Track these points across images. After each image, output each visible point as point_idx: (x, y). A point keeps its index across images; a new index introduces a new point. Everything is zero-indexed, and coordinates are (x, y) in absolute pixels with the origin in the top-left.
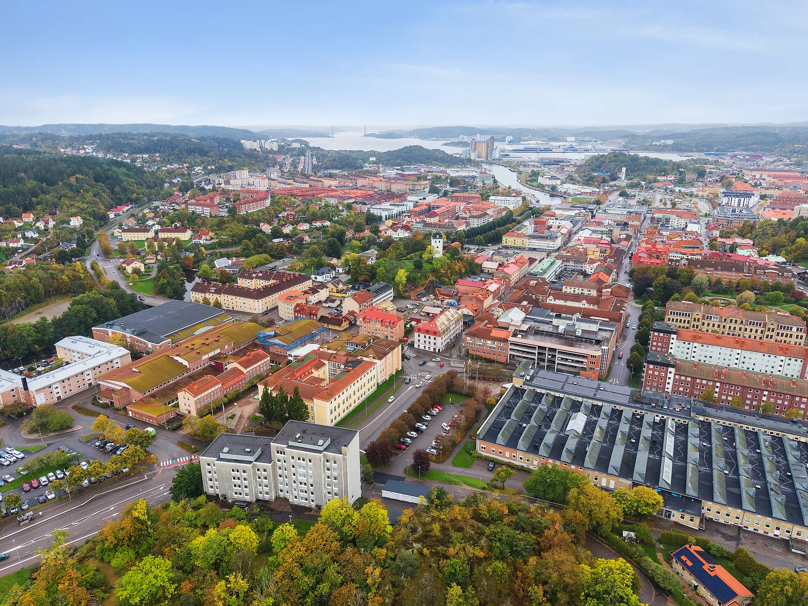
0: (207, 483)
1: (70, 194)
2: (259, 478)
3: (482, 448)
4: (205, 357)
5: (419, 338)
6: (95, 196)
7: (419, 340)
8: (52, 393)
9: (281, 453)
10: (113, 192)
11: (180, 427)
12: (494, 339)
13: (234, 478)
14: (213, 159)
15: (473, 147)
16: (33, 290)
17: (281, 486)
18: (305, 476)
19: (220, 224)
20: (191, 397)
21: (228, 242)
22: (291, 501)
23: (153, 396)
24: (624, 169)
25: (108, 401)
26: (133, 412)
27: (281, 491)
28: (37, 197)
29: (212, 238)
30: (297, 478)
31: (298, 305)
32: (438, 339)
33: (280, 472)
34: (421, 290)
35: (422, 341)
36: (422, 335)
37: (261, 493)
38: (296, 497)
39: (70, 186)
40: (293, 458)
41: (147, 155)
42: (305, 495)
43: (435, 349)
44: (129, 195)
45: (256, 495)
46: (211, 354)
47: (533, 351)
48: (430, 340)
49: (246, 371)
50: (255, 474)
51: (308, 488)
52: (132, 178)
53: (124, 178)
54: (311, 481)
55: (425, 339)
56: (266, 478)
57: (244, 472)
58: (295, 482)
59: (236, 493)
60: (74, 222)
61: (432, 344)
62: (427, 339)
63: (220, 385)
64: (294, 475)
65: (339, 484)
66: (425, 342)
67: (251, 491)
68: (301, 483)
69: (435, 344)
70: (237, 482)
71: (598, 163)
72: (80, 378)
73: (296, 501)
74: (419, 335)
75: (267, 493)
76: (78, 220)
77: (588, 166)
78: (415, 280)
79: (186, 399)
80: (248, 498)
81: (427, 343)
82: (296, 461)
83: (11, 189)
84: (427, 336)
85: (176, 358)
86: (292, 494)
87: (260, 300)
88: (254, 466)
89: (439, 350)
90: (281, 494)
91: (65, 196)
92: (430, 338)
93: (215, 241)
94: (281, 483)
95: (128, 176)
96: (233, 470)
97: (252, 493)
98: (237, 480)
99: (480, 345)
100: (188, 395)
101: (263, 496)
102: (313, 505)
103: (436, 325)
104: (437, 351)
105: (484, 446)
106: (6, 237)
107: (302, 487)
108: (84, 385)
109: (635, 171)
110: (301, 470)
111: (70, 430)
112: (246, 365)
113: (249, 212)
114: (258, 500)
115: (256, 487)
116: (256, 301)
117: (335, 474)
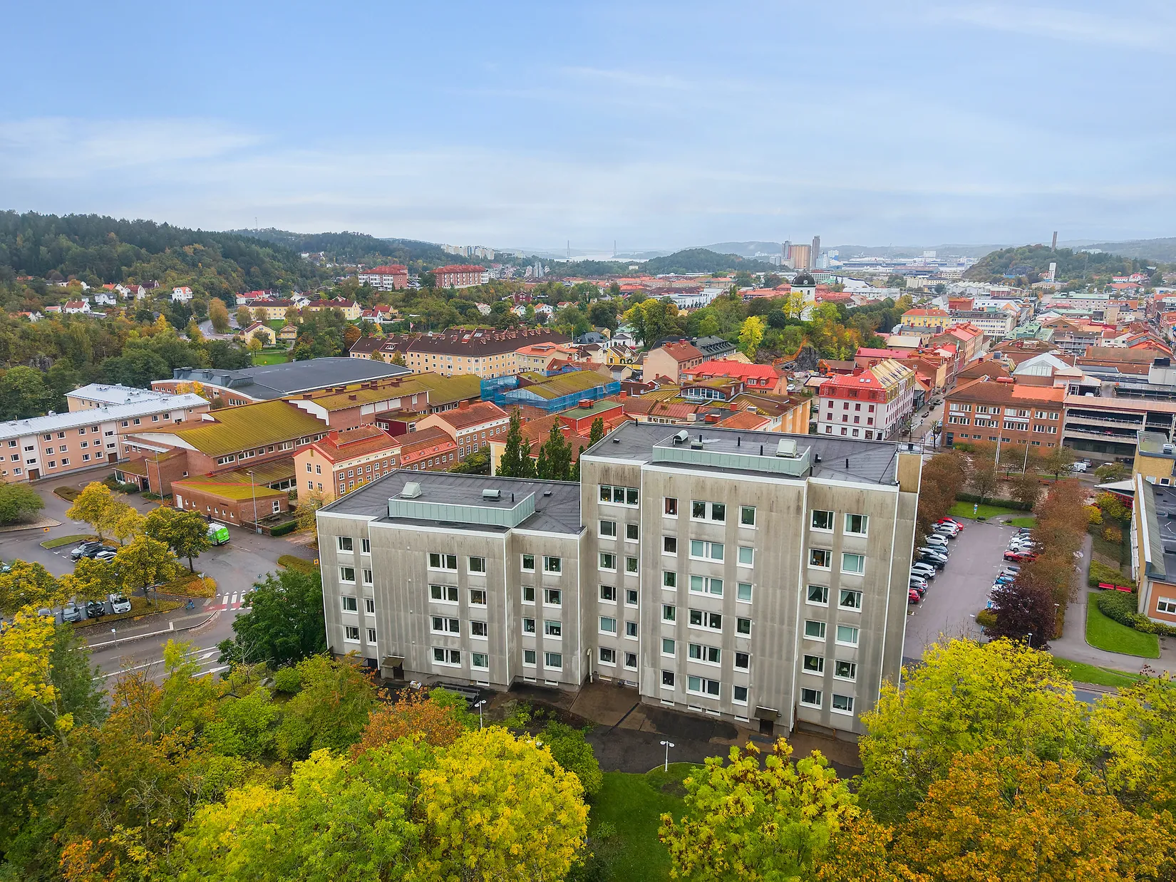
0: (338, 618)
1: (180, 266)
2: (530, 595)
3: (1162, 606)
4: (367, 411)
5: (830, 410)
6: (219, 273)
7: (830, 416)
8: (16, 457)
9: (619, 497)
10: (248, 273)
11: (291, 530)
12: (1022, 405)
13: (436, 594)
14: (401, 259)
15: (786, 253)
16: (71, 345)
17: (606, 636)
18: (716, 584)
19: (409, 298)
20: (325, 464)
21: (421, 322)
22: (646, 691)
23: (240, 470)
24: (1053, 266)
25: (135, 480)
26: (186, 496)
27: (607, 654)
28: (129, 266)
29: (394, 317)
30: (681, 594)
31: (555, 362)
32: (880, 408)
33: (608, 575)
34: (788, 361)
35: (838, 417)
36: (839, 403)
37: (530, 656)
38: (668, 678)
39: (183, 256)
40: (672, 505)
41: (308, 255)
42: (712, 669)
43: (869, 434)
44: (273, 281)
45: (516, 666)
46: (382, 408)
47: (1133, 427)
48: (857, 413)
49: (458, 435)
50: (515, 576)
51: (727, 639)
52: (279, 261)
53: (267, 259)
54: (743, 605)
55: (846, 412)
56: (554, 596)
57: (476, 564)
58: (669, 612)
59: (439, 654)
60: (179, 294)
61: (864, 421)
62: (851, 412)
63: (397, 451)
64: (670, 580)
65: (865, 624)
66: (845, 418)
67: (496, 646)
68: (696, 617)
69: (870, 421)
70: (446, 606)
71: (1003, 260)
72: (89, 436)
73: (669, 695)
74: (831, 405)
75: (555, 659)
76: (185, 293)
77: (986, 265)
78: (775, 344)
79: (314, 468)
80: (481, 674)
81: (851, 420)
82: (684, 523)
83: (92, 250)
84: (852, 404)
85: (302, 404)
86: (655, 662)
87: (481, 359)
88: (515, 543)
89: (880, 435)
90: (606, 668)
91: (173, 268)
92: (858, 407)
93: (398, 320)
94: (608, 623)
95: (274, 258)
96: (435, 561)
97: (502, 651)
98: (447, 602)
99: (982, 421)
100: (318, 459)
101: (540, 669)
102: (743, 710)
103: (873, 379)
104: (875, 437)
105: (1168, 601)
106: (63, 300)
107: (700, 633)
108: (99, 455)
109: (1069, 270)
110: (704, 561)
111: (29, 527)
112: (459, 423)
113: (456, 287)
114: (519, 687)
115: (516, 632)
116: (473, 359)
117: (853, 576)
